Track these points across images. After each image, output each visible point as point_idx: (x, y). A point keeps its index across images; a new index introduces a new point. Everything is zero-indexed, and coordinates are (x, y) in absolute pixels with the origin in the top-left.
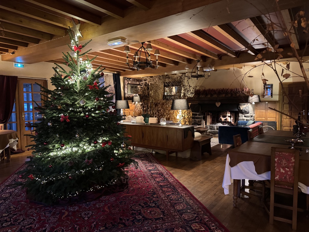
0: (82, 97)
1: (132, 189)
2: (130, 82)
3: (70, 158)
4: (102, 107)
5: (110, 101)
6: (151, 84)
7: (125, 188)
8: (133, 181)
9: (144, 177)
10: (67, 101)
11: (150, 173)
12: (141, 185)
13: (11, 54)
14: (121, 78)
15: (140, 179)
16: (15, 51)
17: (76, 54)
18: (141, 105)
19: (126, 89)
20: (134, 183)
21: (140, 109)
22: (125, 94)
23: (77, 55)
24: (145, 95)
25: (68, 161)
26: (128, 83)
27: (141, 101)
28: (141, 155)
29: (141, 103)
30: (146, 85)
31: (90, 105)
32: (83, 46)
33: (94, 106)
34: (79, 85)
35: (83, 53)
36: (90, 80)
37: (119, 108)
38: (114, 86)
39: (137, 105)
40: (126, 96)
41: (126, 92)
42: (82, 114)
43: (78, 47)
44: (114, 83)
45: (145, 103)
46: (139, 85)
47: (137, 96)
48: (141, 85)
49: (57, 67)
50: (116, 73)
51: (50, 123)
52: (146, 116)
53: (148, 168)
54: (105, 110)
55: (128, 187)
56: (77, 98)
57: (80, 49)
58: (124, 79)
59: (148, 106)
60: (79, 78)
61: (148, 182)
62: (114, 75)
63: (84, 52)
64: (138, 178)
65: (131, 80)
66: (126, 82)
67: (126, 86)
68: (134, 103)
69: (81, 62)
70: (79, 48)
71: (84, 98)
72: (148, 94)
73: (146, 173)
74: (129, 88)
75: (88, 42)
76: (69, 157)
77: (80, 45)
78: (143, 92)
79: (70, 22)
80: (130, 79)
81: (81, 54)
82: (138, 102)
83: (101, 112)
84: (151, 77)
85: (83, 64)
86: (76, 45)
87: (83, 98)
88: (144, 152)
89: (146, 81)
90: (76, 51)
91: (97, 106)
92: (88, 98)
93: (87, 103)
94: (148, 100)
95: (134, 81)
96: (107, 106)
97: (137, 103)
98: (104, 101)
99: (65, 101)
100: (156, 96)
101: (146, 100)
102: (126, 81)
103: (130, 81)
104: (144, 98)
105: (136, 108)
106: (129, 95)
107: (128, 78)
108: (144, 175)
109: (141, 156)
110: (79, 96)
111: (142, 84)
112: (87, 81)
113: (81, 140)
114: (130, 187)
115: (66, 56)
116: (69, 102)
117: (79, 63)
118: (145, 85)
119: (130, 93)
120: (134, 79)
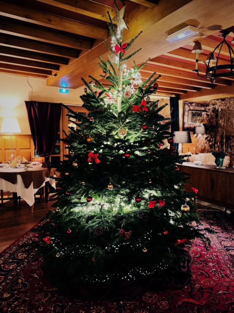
0: (122, 124)
1: (197, 286)
2: (192, 108)
3: (100, 220)
4: (152, 140)
5: (165, 131)
6: (221, 109)
7: (186, 283)
8: (199, 268)
9: (218, 262)
10: (101, 131)
11: (227, 255)
12: (214, 281)
13: (54, 76)
14: (181, 102)
15: (211, 264)
16: (57, 72)
17: (117, 58)
18: (206, 138)
19: (186, 117)
20: (202, 274)
21: (204, 143)
22: (184, 123)
23: (120, 60)
24: (212, 125)
25: (96, 224)
26: (188, 109)
27: (206, 133)
28: (208, 213)
29: (205, 136)
30: (215, 111)
31: (133, 137)
32: (129, 45)
33: (139, 139)
34: (120, 106)
35: (128, 56)
36: (137, 97)
37: (177, 142)
38: (171, 113)
39: (200, 138)
40: (186, 126)
41: (186, 121)
42: (121, 152)
43: (120, 46)
44: (171, 110)
45: (211, 136)
46: (204, 111)
47: (201, 126)
48: (207, 112)
49: (92, 81)
50: (173, 96)
51: (76, 162)
52: (219, 156)
53: (222, 243)
54: (156, 146)
55: (190, 280)
56: (115, 125)
57: (124, 49)
58: (184, 104)
59: (215, 140)
60: (119, 94)
61: (226, 275)
62: (171, 99)
63: (130, 55)
64: (206, 262)
65: (194, 104)
66: (187, 108)
67: (186, 113)
68: (196, 135)
69: (125, 70)
70: (122, 48)
71: (126, 126)
72: (217, 124)
73: (220, 253)
74: (190, 115)
75: (137, 37)
76: (98, 218)
77: (124, 43)
78: (210, 121)
79: (112, 11)
80: (192, 103)
81: (125, 57)
82: (203, 134)
83: (149, 149)
84: (223, 100)
85: (127, 74)
86: (119, 44)
87: (124, 127)
88: (213, 209)
89: (216, 105)
90: (118, 54)
91: (143, 139)
92: (132, 127)
93: (129, 134)
94: (216, 132)
95: (198, 106)
96: (159, 139)
97: (200, 135)
98: (155, 130)
99: (99, 130)
100: (229, 126)
101: (213, 131)
102: (186, 106)
103: (193, 106)
104: (210, 129)
105: (198, 142)
106: (189, 124)
107: (189, 103)
108: (217, 256)
109: (209, 216)
110: (118, 123)
111: (208, 109)
112: (132, 100)
113: (117, 193)
114: (194, 280)
115: (103, 63)
116: (104, 132)
117: (122, 73)
118: (213, 111)
119: (190, 123)
120: (198, 104)
